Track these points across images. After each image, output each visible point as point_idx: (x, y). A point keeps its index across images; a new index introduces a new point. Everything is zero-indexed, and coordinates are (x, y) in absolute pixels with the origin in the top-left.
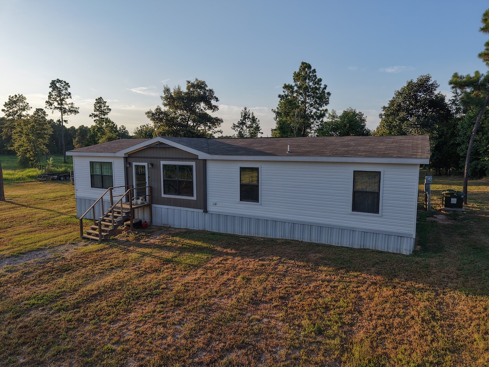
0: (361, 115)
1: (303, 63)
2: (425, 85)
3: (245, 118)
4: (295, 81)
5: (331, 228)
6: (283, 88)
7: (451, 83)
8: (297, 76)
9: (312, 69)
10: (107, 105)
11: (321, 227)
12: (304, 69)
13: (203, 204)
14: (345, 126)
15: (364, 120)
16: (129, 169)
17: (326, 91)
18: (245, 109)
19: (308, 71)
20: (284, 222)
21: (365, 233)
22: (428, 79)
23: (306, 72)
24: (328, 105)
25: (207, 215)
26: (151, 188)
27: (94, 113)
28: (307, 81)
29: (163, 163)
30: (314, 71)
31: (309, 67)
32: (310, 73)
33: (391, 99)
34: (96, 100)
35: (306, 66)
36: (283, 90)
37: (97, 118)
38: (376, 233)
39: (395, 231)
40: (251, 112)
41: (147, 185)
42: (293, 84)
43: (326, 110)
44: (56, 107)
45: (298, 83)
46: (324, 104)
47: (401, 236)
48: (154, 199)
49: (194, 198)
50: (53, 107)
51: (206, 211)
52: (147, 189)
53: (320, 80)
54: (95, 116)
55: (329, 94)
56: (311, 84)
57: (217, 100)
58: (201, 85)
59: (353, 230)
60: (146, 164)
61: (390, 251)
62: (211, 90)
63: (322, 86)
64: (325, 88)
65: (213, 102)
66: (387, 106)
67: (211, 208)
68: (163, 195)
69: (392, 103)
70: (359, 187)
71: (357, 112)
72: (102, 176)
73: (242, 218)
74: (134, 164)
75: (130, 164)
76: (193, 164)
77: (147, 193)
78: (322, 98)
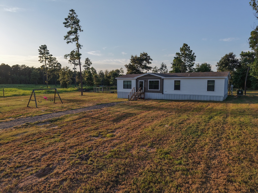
0: (209, 65)
1: (184, 44)
2: (231, 55)
3: (162, 67)
4: (181, 51)
5: (201, 96)
6: (176, 54)
7: (240, 55)
8: (182, 49)
9: (188, 46)
10: (90, 61)
11: (198, 96)
12: (185, 47)
13: (162, 92)
14: (203, 69)
15: (210, 67)
16: (137, 82)
17: (194, 55)
18: (163, 63)
19: (186, 47)
20: (188, 95)
21: (210, 96)
22: (232, 54)
23: (185, 48)
24: (195, 61)
25: (163, 95)
26: (145, 88)
27: (85, 65)
28: (186, 51)
29: (149, 80)
30: (189, 47)
31: (187, 45)
32: (187, 48)
33: (220, 60)
34: (86, 59)
35: (185, 45)
36: (176, 55)
37: (86, 67)
38: (213, 96)
39: (219, 95)
40: (165, 64)
41: (143, 87)
42: (180, 53)
43: (194, 63)
44: (72, 63)
45: (182, 52)
46: (193, 61)
47: (220, 97)
48: (146, 91)
49: (159, 90)
50: (71, 63)
51: (163, 94)
52: (143, 88)
53: (192, 51)
54: (85, 66)
55: (195, 56)
56: (187, 52)
57: (152, 60)
58: (145, 55)
59: (207, 96)
60: (143, 81)
61: (217, 101)
62: (149, 56)
63: (192, 53)
64: (194, 54)
65: (150, 61)
66: (219, 62)
67: (164, 92)
68: (149, 90)
69: (220, 61)
70: (209, 85)
71: (208, 64)
72: (128, 85)
73: (175, 95)
74: (139, 81)
75: (138, 81)
76: (159, 80)
77: (143, 89)
78: (192, 58)
